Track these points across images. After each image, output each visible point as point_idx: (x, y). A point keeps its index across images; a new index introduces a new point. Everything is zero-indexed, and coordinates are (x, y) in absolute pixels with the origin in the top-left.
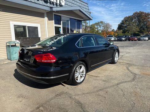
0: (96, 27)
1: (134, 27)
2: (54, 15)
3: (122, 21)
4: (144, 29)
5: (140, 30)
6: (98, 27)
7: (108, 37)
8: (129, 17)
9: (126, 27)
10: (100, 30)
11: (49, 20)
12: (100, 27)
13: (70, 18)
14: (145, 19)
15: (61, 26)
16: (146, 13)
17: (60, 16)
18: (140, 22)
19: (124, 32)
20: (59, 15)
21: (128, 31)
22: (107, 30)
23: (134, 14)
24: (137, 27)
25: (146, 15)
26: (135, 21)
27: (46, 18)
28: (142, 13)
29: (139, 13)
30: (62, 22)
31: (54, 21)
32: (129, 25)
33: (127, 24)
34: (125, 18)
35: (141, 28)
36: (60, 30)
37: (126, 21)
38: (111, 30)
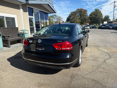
0: (51, 19)
1: (77, 20)
2: (28, 7)
3: (70, 15)
4: (83, 21)
5: (81, 22)
6: (53, 19)
8: (74, 12)
9: (72, 19)
10: (54, 21)
11: (24, 12)
12: (54, 19)
13: (40, 11)
14: (84, 14)
15: (33, 17)
16: (84, 10)
17: (32, 9)
18: (81, 16)
20: (32, 7)
22: (60, 22)
23: (77, 10)
24: (79, 20)
25: (85, 11)
26: (78, 15)
27: (21, 9)
28: (82, 9)
29: (80, 10)
30: (34, 13)
31: (28, 12)
32: (74, 18)
33: (72, 17)
34: (71, 13)
35: (82, 20)
36: (33, 20)
37: (72, 15)
38: (62, 22)
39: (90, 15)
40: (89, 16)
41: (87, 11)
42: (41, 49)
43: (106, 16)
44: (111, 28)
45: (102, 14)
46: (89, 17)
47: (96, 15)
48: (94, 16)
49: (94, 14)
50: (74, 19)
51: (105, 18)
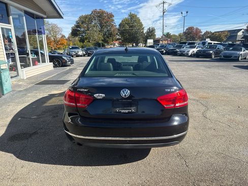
1: (96, 34)
3: (77, 22)
4: (108, 37)
5: (104, 39)
7: (72, 50)
8: (86, 17)
9: (84, 32)
14: (107, 22)
15: (11, 27)
16: (107, 13)
17: (6, 4)
18: (102, 27)
19: (82, 40)
21: (88, 39)
22: (55, 37)
23: (92, 12)
24: (99, 34)
26: (96, 24)
28: (103, 12)
29: (99, 12)
30: (11, 17)
32: (88, 30)
33: (84, 28)
34: (80, 18)
35: (104, 35)
36: (10, 35)
37: (83, 22)
38: (60, 36)
39: (120, 25)
40: (118, 27)
41: (113, 16)
42: (127, 111)
43: (150, 28)
44: (165, 51)
45: (142, 25)
46: (119, 30)
47: (131, 27)
48: (127, 27)
49: (128, 24)
50: (88, 32)
51: (148, 33)
